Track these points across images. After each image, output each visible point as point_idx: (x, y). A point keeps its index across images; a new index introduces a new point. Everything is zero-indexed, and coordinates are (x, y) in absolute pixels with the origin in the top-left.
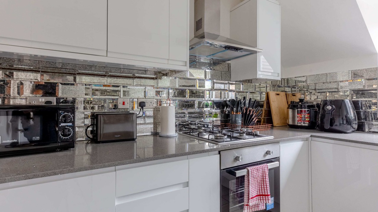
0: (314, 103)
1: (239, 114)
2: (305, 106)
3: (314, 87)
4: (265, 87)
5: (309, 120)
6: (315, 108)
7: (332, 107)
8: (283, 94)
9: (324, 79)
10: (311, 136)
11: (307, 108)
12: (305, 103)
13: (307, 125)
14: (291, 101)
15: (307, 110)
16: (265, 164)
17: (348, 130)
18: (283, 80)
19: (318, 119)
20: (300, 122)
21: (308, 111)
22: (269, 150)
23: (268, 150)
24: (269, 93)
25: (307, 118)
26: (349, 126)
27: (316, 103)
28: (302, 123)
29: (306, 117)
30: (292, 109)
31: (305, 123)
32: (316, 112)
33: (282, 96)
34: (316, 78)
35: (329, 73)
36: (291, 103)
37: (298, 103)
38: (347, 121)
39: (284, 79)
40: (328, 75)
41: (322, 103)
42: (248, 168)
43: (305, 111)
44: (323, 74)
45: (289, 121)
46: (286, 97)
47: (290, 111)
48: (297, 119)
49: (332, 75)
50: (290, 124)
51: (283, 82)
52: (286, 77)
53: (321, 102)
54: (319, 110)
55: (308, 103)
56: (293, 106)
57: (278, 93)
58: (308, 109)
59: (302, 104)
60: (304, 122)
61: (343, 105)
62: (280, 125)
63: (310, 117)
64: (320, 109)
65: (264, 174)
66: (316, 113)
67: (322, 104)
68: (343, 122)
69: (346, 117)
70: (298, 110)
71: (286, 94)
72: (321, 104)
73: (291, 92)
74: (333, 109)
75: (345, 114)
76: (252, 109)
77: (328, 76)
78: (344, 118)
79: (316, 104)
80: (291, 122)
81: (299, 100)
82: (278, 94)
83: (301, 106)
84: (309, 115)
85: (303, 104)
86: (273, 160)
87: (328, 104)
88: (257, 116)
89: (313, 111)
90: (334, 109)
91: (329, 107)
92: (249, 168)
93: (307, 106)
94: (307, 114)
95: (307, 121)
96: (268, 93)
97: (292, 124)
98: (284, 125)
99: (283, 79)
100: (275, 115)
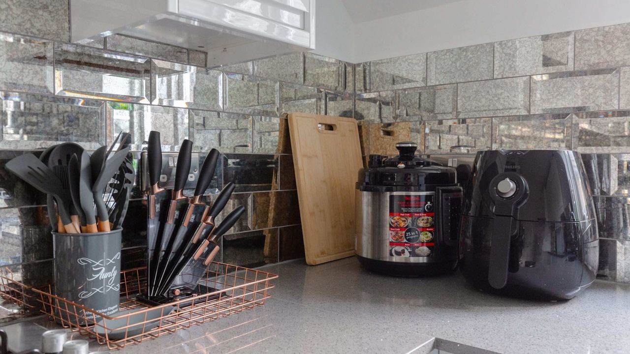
0: (450, 164)
1: (100, 229)
2: (417, 176)
3: (451, 97)
5: (432, 241)
6: (454, 188)
7: (518, 184)
8: (348, 126)
9: (485, 66)
10: (437, 345)
11: (423, 187)
12: (419, 164)
13: (422, 260)
15: (425, 193)
17: (573, 286)
18: (349, 69)
20: (399, 249)
21: (428, 198)
24: (291, 119)
25: (424, 229)
27: (455, 165)
28: (407, 254)
29: (421, 224)
30: (370, 193)
31: (417, 251)
32: (455, 202)
33: (343, 135)
34: (458, 64)
35: (501, 43)
36: (372, 164)
37: (394, 164)
39: (354, 67)
40: (497, 48)
41: (478, 166)
43: (418, 201)
44: (482, 46)
45: (360, 244)
46: (361, 137)
47: (366, 197)
48: (389, 235)
49: (508, 51)
50: (365, 255)
51: (350, 78)
52: (362, 60)
53: (476, 162)
54: (468, 195)
55: (428, 164)
57: (329, 123)
58: (428, 193)
59: (407, 171)
60: (414, 247)
61: (555, 171)
63: (433, 227)
64: (472, 189)
66: (457, 207)
67: (481, 167)
70: (392, 197)
71: (360, 127)
72: (475, 167)
73: (380, 117)
74: (520, 197)
76: (196, 194)
77: (497, 54)
79: (457, 169)
80: (366, 252)
81: (398, 153)
82: (330, 127)
83: (406, 177)
84: (430, 219)
85: (412, 167)
87: (501, 171)
89: (447, 199)
90: (525, 195)
91: (507, 187)
93: (426, 179)
94: (425, 212)
95: (423, 244)
97: (369, 257)
99: (349, 64)
100: (312, 214)
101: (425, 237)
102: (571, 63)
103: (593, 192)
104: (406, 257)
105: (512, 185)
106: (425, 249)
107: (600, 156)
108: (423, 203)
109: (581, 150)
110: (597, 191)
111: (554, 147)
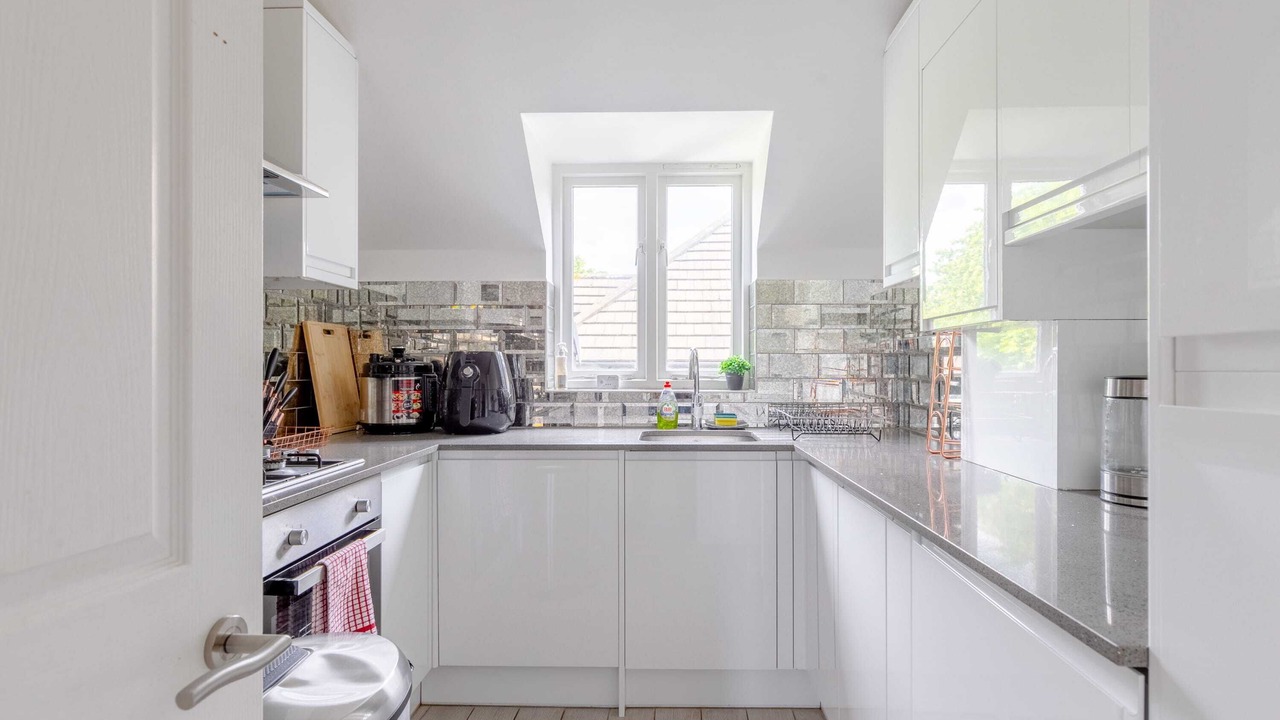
0: (425, 360)
2: (407, 367)
3: (424, 315)
4: (294, 305)
5: (421, 408)
6: (432, 375)
7: (474, 370)
8: (341, 332)
9: (449, 296)
10: (440, 448)
11: (413, 374)
12: (408, 360)
13: (413, 421)
14: (372, 355)
15: (413, 378)
16: (358, 542)
17: (502, 425)
19: (443, 403)
20: (399, 415)
21: (416, 382)
22: (361, 500)
23: (356, 500)
24: (306, 326)
25: (415, 401)
26: (504, 415)
27: (430, 361)
28: (404, 418)
29: (412, 398)
30: (374, 379)
31: (411, 415)
33: (339, 339)
34: (430, 292)
36: (371, 360)
37: (389, 360)
38: (500, 405)
40: (458, 286)
42: (322, 561)
43: (409, 382)
44: (446, 282)
45: (366, 415)
46: (350, 339)
47: (371, 384)
48: (390, 406)
50: (370, 422)
53: (448, 359)
55: (415, 360)
56: (379, 368)
57: (329, 329)
58: (417, 378)
59: (401, 364)
60: (409, 413)
61: (493, 364)
62: (338, 430)
63: (423, 400)
65: (360, 569)
67: (451, 362)
68: (493, 406)
69: (499, 393)
70: (391, 382)
71: (349, 332)
73: (357, 327)
74: (475, 374)
75: (497, 387)
77: (457, 289)
78: (496, 396)
79: (432, 363)
80: (372, 418)
81: (390, 352)
82: (328, 332)
83: (398, 368)
84: (420, 394)
85: (404, 361)
86: (367, 528)
87: (463, 364)
88: (281, 404)
89: (429, 383)
90: (478, 376)
91: (469, 372)
92: (326, 560)
93: (414, 369)
94: (415, 390)
95: (414, 410)
96: (301, 327)
97: (375, 422)
98: (347, 428)
100: (324, 397)
101: (417, 406)
102: (500, 300)
103: (513, 376)
104: (404, 420)
105: (471, 370)
106: (417, 414)
107: (518, 356)
108: (413, 385)
109: (506, 352)
110: (516, 377)
111: (490, 349)
